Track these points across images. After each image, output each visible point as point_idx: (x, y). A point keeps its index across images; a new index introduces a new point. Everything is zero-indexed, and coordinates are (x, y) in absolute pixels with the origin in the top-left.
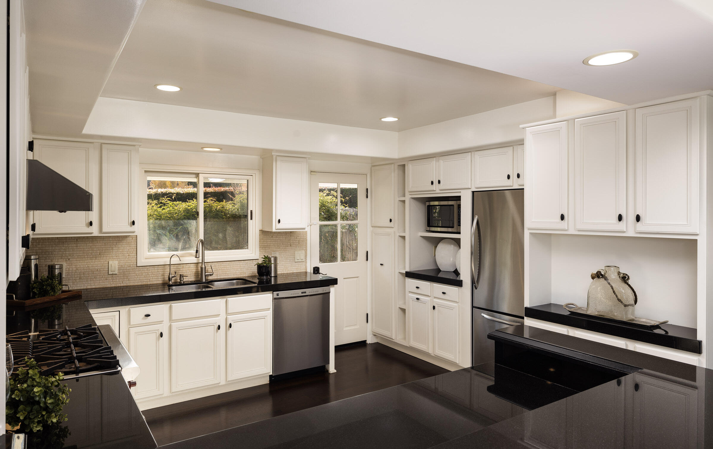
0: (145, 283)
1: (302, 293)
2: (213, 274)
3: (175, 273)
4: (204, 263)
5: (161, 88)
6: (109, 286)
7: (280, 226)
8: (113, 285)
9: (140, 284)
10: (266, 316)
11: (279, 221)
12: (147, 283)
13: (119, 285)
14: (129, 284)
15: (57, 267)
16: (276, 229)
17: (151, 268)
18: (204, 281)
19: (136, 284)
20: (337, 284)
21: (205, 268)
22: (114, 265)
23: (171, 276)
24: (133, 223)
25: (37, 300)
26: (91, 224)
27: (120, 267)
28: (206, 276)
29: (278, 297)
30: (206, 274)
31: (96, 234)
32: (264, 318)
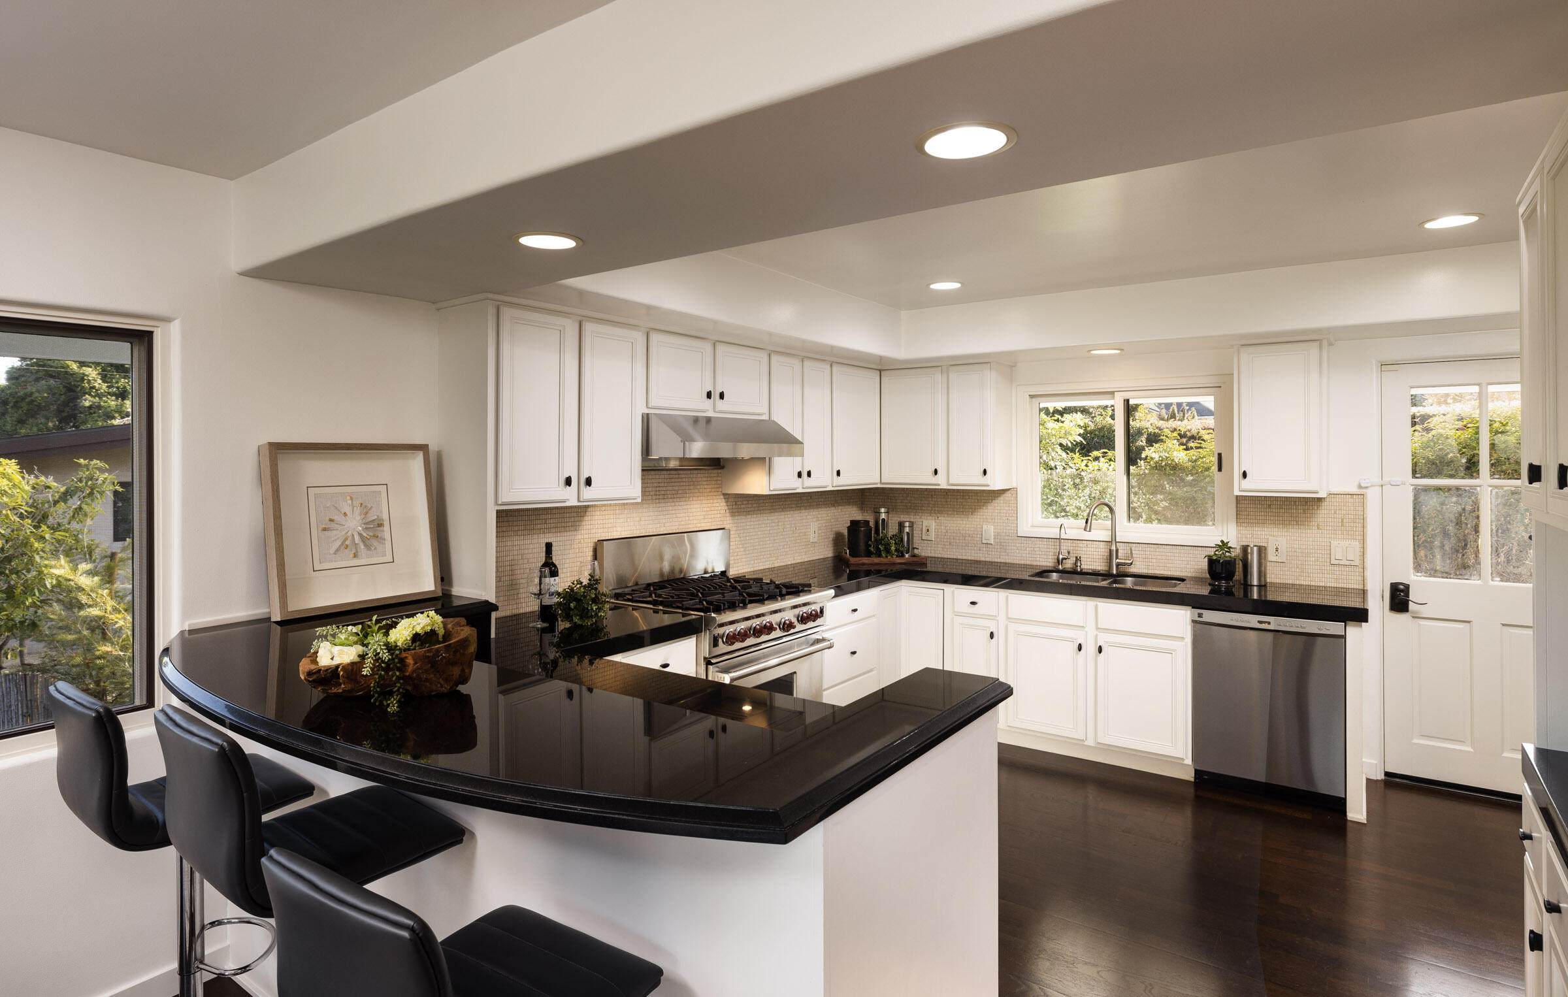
0: (1029, 563)
1: (1260, 622)
2: (1131, 564)
3: (1069, 553)
4: (1116, 542)
5: (936, 286)
6: (983, 559)
7: (1247, 484)
8: (988, 560)
9: (1022, 562)
10: (1175, 651)
11: (1245, 475)
12: (1031, 563)
13: (996, 560)
14: (1008, 561)
15: (907, 524)
16: (1240, 491)
17: (1038, 541)
18: (1115, 572)
19: (1018, 562)
20: (1366, 621)
21: (1117, 551)
22: (990, 531)
23: (1061, 557)
24: (985, 472)
25: (866, 560)
26: (936, 472)
27: (997, 535)
28: (1118, 565)
29: (1200, 619)
30: (1118, 560)
31: (944, 486)
32: (1170, 652)
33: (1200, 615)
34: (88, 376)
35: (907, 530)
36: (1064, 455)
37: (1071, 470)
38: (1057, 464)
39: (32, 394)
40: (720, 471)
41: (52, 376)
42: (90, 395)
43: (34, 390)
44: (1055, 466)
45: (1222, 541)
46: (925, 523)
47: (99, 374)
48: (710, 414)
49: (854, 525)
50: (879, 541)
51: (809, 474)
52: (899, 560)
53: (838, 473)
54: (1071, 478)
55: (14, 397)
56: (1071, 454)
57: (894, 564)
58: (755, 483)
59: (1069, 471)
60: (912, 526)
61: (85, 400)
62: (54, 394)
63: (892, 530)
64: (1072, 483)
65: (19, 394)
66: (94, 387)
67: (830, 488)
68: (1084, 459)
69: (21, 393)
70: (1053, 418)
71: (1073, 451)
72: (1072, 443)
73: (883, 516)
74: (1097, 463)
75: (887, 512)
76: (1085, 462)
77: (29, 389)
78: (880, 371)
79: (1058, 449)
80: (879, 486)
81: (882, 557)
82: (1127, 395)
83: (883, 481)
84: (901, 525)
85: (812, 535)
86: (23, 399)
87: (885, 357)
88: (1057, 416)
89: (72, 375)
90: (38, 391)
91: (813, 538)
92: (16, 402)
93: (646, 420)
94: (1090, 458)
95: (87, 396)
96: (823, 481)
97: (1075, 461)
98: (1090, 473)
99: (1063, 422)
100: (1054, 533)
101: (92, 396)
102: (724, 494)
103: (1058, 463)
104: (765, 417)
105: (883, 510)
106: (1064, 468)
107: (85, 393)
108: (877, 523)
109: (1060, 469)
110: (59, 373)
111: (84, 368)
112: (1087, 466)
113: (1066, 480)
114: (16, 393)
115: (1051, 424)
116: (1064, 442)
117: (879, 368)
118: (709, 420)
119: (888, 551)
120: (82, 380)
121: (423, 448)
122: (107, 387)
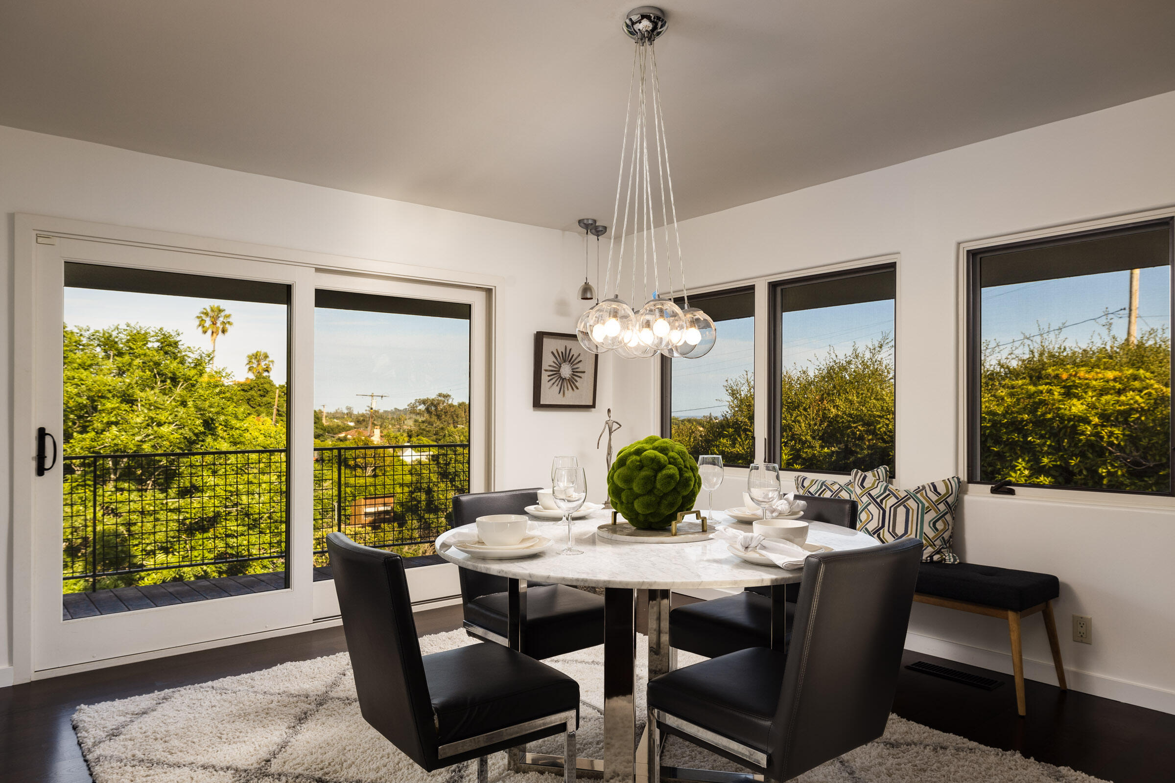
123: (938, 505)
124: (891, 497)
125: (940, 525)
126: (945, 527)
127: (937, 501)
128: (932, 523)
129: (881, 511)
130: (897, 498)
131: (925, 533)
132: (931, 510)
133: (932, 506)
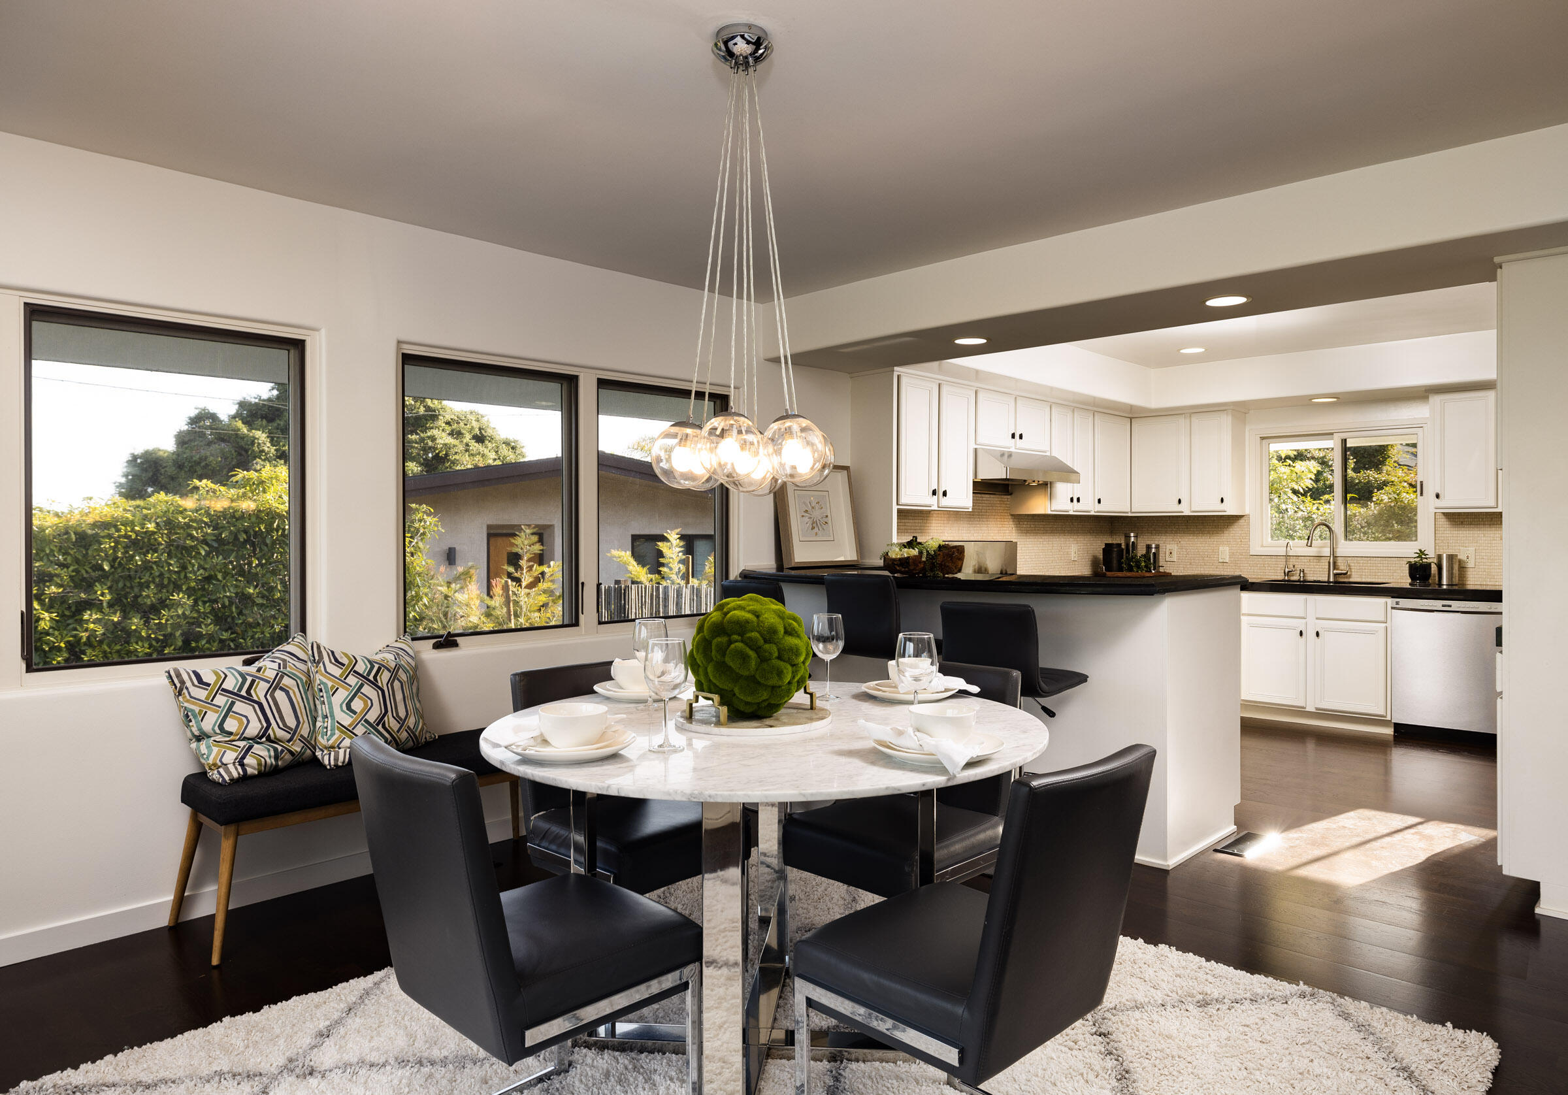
0: (1259, 576)
1: (1444, 606)
2: (1347, 574)
3: (1294, 566)
4: (1335, 557)
7: (1440, 503)
10: (1376, 631)
11: (1438, 496)
12: (1262, 577)
15: (1154, 546)
16: (1434, 508)
17: (1267, 558)
18: (1332, 580)
21: (1335, 563)
22: (1225, 551)
23: (1287, 570)
24: (1222, 500)
25: (1120, 574)
26: (1180, 501)
27: (1232, 555)
28: (1335, 575)
29: (1397, 606)
30: (1335, 571)
31: (1187, 513)
32: (1372, 633)
33: (1397, 603)
34: (258, 439)
35: (1153, 550)
36: (1295, 498)
37: (1302, 513)
38: (1287, 506)
39: (206, 458)
40: (1009, 497)
41: (223, 440)
42: (260, 458)
43: (208, 454)
44: (1287, 510)
45: (1420, 550)
46: (1169, 547)
47: (268, 437)
48: (1013, 450)
49: (1108, 549)
50: (1129, 560)
51: (1078, 500)
52: (1148, 574)
53: (1099, 501)
54: (1303, 521)
55: (189, 462)
56: (1301, 498)
57: (1144, 577)
58: (1039, 505)
59: (1300, 514)
60: (1157, 547)
61: (257, 464)
62: (226, 459)
63: (1141, 551)
64: (1302, 524)
65: (194, 459)
66: (263, 451)
67: (1092, 513)
68: (1315, 502)
69: (196, 458)
70: (1285, 464)
71: (1304, 495)
72: (1303, 489)
73: (1132, 539)
74: (1327, 506)
75: (1136, 537)
76: (1316, 505)
77: (203, 453)
78: (1131, 419)
79: (1290, 494)
80: (1130, 515)
81: (1134, 571)
82: (1344, 436)
83: (1133, 510)
84: (1149, 547)
85: (1073, 553)
86: (198, 463)
87: (1135, 406)
88: (1289, 462)
89: (243, 438)
90: (212, 455)
91: (1073, 556)
92: (191, 467)
93: (976, 450)
94: (1321, 502)
95: (258, 460)
96: (1089, 507)
97: (1307, 505)
98: (1321, 516)
99: (1294, 467)
100: (1282, 551)
101: (262, 460)
102: (1012, 515)
103: (1289, 506)
104: (1048, 454)
105: (1132, 535)
106: (1296, 512)
107: (255, 458)
108: (1127, 545)
109: (1291, 512)
110: (230, 436)
111: (253, 431)
112: (1318, 509)
113: (1297, 522)
114: (192, 457)
115: (1283, 470)
116: (1296, 487)
117: (1130, 416)
118: (1010, 455)
119: (1138, 567)
120: (253, 443)
121: (846, 468)
122: (276, 450)
123: (345, 679)
124: (259, 683)
125: (357, 705)
126: (365, 703)
127: (341, 675)
128: (344, 706)
129: (256, 706)
130: (268, 682)
131: (338, 722)
132: (337, 689)
133: (338, 683)
